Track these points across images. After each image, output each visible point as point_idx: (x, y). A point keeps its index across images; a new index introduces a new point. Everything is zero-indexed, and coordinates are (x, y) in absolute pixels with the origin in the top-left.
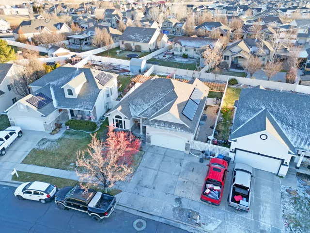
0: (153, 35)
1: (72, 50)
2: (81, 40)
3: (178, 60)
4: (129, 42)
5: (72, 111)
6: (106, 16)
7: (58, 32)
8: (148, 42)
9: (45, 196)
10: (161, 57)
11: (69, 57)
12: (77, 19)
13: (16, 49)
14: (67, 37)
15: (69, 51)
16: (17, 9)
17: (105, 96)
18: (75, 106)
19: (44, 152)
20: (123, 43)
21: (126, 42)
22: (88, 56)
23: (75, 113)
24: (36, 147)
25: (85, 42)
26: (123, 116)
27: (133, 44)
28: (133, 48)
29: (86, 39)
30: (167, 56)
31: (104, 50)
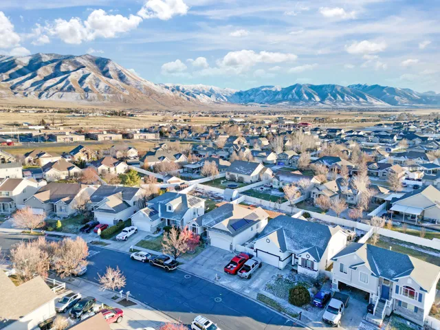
0: (255, 168)
1: (182, 178)
2: (193, 169)
3: (273, 193)
4: (233, 174)
5: (168, 220)
6: (226, 145)
7: (176, 161)
8: (250, 175)
9: (145, 258)
10: (258, 189)
11: (179, 184)
12: (198, 148)
13: (141, 175)
14: (182, 166)
15: (180, 180)
16: (146, 134)
17: (192, 213)
18: (171, 217)
19: (148, 242)
20: (228, 174)
21: (231, 173)
22: (194, 184)
23: (171, 222)
24: (143, 239)
25: (197, 171)
26: (196, 224)
27: (237, 176)
28: (237, 178)
29: (198, 169)
30: (265, 189)
31: (209, 180)
